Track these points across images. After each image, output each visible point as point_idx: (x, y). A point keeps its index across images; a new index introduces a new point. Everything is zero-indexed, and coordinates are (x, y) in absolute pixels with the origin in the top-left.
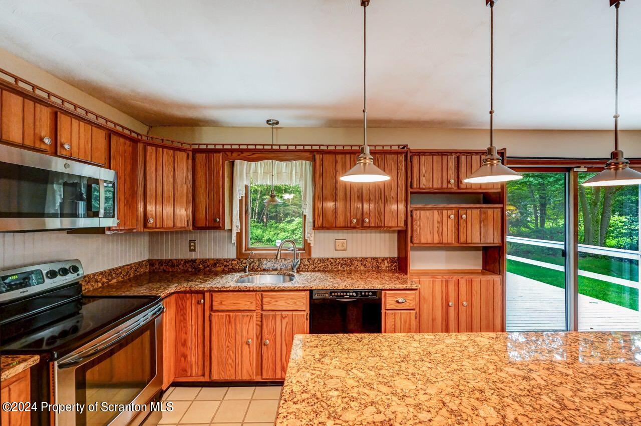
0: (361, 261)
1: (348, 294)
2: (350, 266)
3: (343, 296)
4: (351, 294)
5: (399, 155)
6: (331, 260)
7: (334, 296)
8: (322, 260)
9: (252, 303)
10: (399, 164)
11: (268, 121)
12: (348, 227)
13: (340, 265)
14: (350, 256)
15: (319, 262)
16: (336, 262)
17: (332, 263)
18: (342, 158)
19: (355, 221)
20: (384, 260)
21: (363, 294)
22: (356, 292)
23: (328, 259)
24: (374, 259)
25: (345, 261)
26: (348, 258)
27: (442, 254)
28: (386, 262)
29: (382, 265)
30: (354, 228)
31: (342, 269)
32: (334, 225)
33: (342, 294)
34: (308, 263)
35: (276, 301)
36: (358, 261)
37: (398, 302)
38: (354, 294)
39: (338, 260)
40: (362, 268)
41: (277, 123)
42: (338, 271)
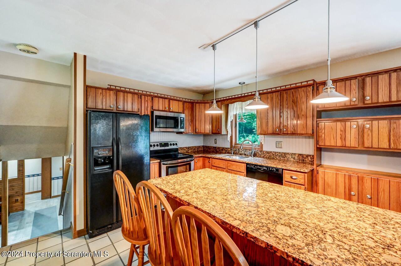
0: (291, 155)
1: (263, 168)
2: (284, 157)
3: (260, 168)
4: (264, 168)
5: (308, 88)
6: (273, 153)
7: (256, 168)
8: (268, 152)
9: (224, 165)
10: (308, 93)
11: (240, 83)
12: (274, 134)
13: (278, 156)
14: (284, 151)
15: (266, 153)
16: (275, 154)
17: (273, 154)
18: (271, 96)
19: (278, 130)
20: (307, 156)
21: (271, 169)
22: (267, 168)
23: (271, 152)
24: (300, 155)
25: (281, 154)
26: (283, 153)
28: (309, 158)
29: (307, 159)
30: (278, 134)
31: (279, 159)
32: (267, 133)
33: (260, 167)
34: (261, 153)
35: (232, 166)
36: (289, 155)
38: (266, 168)
39: (277, 153)
40: (292, 159)
41: (244, 83)
42: (277, 159)
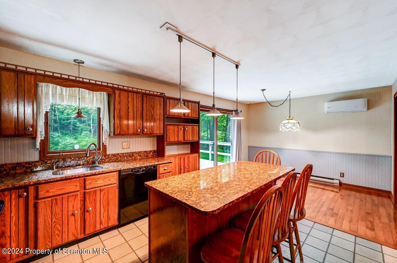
0: (138, 153)
1: (142, 169)
2: (132, 157)
3: (139, 170)
5: (161, 98)
6: (121, 154)
7: (134, 171)
8: (114, 155)
9: (76, 186)
10: (161, 102)
11: (75, 61)
12: (135, 134)
13: (126, 157)
14: (131, 151)
15: (112, 157)
16: (123, 155)
17: (121, 156)
18: (132, 95)
19: (139, 130)
20: (150, 152)
21: (149, 168)
23: (118, 154)
24: (145, 152)
25: (129, 154)
26: (130, 153)
27: (176, 147)
28: (151, 153)
29: (149, 155)
30: (139, 134)
31: (127, 159)
32: (127, 133)
34: (105, 158)
35: (96, 181)
36: (136, 153)
37: (165, 169)
38: (145, 169)
39: (125, 154)
40: (139, 157)
41: (83, 63)
42: (125, 160)
